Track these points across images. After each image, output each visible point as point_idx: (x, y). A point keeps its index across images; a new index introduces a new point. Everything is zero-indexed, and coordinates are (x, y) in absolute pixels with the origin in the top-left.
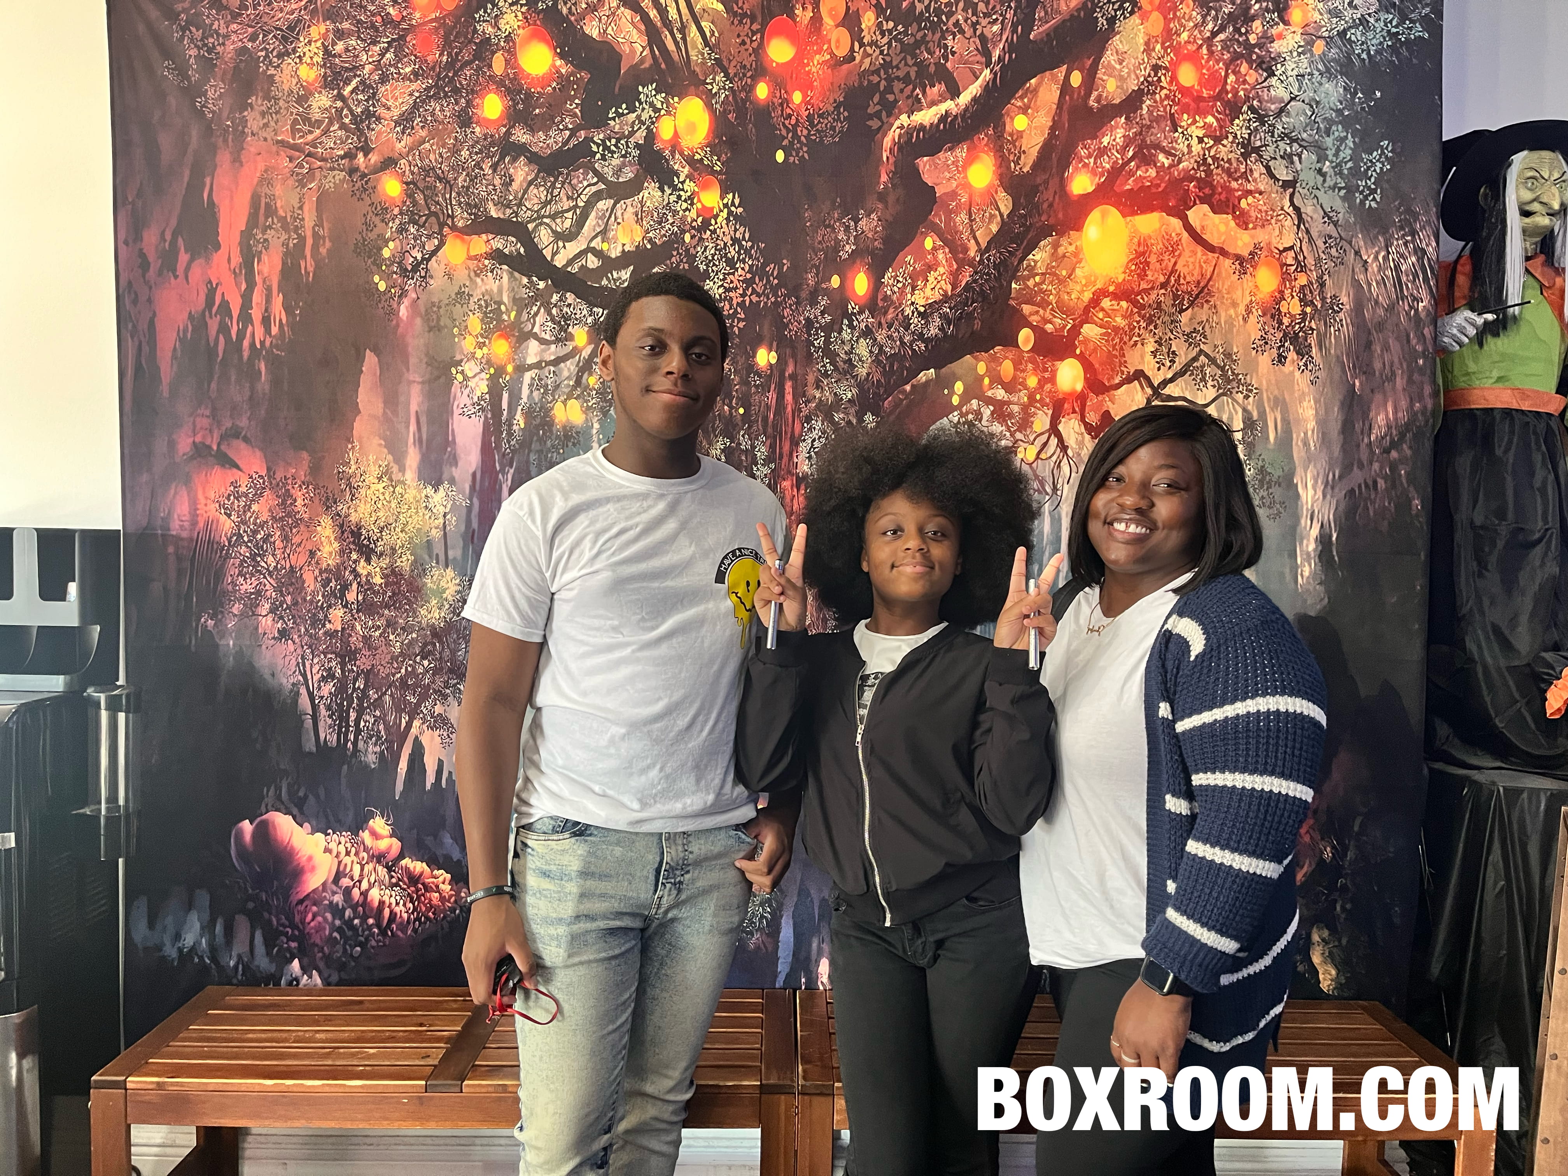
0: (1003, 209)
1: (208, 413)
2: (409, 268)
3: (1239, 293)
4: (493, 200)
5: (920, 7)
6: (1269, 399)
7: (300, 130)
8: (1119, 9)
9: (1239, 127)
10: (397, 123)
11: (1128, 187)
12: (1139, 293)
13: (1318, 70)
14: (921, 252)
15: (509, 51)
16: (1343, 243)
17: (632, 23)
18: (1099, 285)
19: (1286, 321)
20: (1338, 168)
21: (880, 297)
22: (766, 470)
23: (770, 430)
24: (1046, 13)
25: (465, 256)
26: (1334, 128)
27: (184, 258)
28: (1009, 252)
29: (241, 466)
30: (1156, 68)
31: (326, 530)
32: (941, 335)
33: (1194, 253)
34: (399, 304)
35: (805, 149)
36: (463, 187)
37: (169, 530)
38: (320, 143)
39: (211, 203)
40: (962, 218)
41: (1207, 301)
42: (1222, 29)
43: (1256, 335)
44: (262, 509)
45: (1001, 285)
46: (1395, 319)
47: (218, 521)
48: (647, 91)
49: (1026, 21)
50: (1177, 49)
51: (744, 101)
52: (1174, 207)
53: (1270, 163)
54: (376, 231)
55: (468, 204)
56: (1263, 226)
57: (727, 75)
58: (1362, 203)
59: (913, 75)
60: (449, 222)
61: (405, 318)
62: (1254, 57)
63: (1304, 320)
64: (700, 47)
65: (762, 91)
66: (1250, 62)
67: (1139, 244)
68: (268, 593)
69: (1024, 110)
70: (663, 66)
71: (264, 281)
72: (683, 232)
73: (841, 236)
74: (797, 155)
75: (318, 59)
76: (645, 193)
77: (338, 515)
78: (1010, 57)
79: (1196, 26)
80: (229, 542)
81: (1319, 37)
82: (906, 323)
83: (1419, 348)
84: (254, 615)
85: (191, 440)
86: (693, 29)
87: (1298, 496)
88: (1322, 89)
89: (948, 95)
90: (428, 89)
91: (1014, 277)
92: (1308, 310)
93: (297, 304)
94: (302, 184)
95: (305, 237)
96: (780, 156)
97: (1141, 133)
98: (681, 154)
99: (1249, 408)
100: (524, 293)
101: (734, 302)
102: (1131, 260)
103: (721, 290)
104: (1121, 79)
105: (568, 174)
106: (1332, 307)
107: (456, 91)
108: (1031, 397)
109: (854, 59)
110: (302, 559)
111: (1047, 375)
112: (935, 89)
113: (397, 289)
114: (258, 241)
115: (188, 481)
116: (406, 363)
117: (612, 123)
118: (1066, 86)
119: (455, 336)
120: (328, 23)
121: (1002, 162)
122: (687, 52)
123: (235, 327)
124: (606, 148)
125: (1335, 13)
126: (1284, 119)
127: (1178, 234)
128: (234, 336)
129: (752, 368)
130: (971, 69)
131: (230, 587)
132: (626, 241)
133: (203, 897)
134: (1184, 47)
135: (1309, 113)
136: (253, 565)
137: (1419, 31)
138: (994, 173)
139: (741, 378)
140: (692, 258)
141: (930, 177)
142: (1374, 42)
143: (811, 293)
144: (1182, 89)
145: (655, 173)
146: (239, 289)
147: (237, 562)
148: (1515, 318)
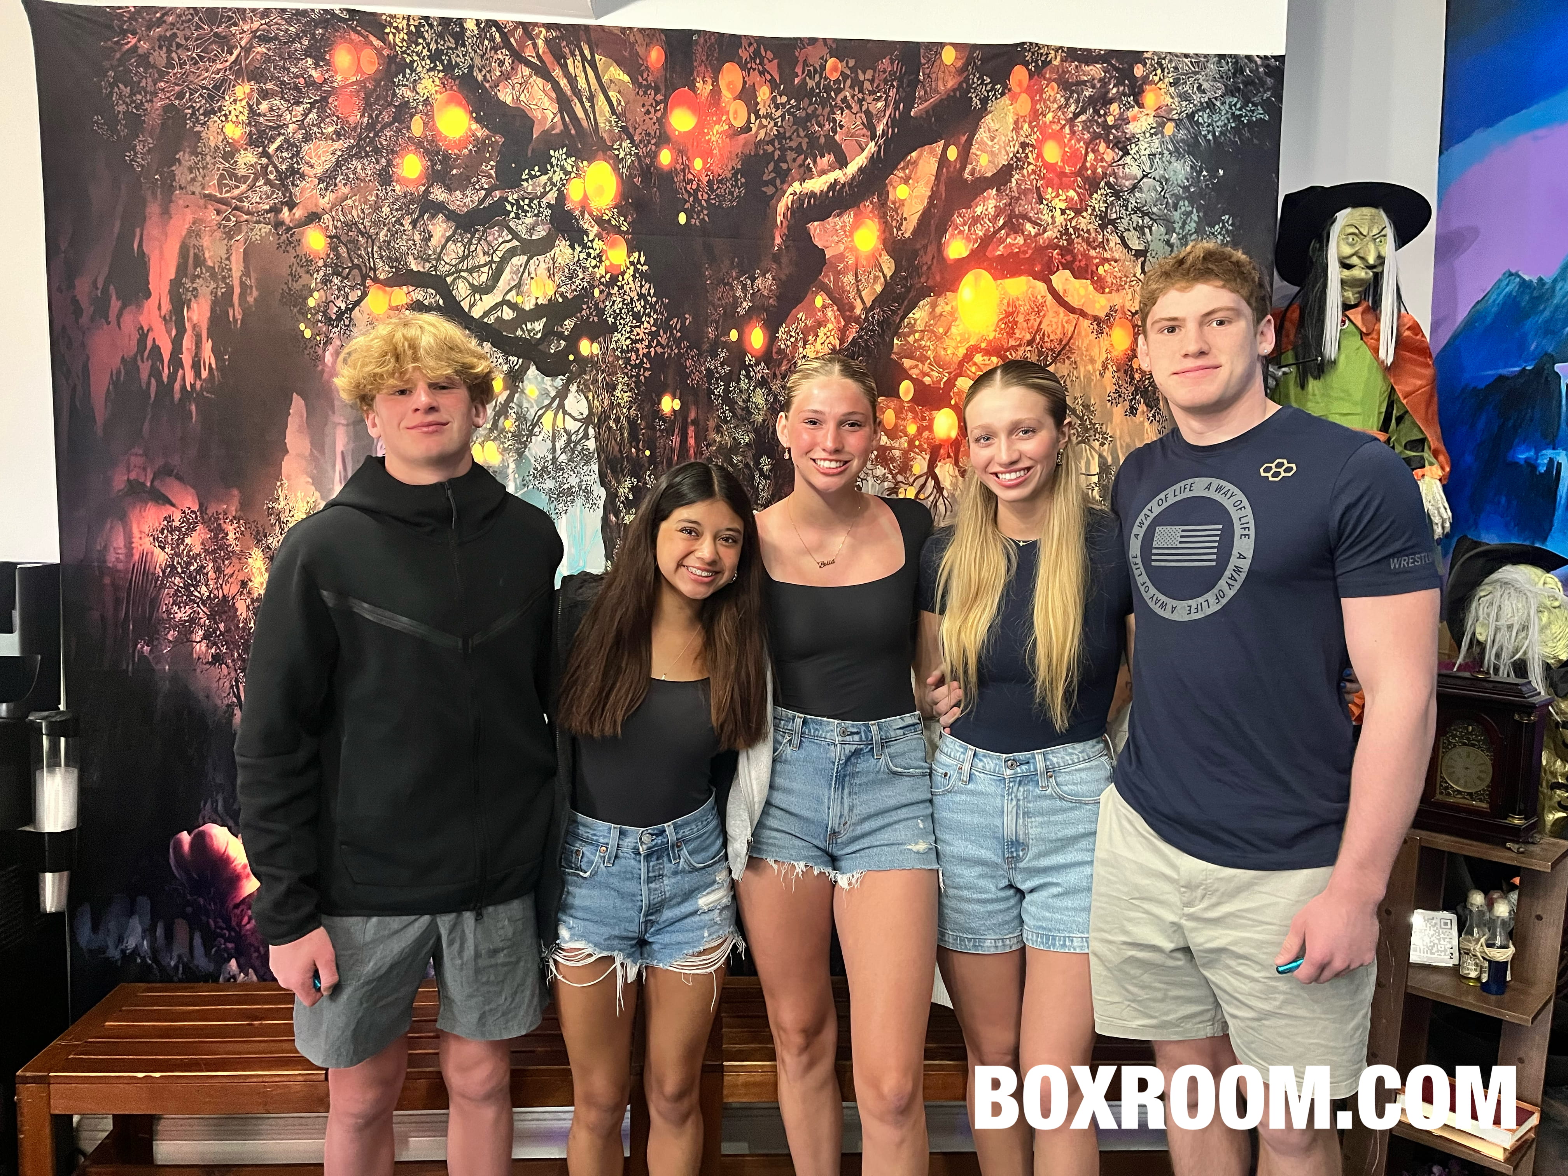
0: (886, 271)
1: (141, 452)
2: (334, 317)
3: (1096, 350)
4: (413, 254)
5: (810, 83)
6: (1122, 445)
7: (226, 185)
8: (991, 91)
9: (1097, 201)
10: (321, 180)
11: (999, 253)
12: (1008, 350)
13: (1168, 150)
14: (811, 310)
15: (427, 115)
17: (544, 91)
18: (972, 343)
19: (1137, 376)
21: (774, 350)
24: (926, 92)
25: (386, 306)
26: (1181, 203)
27: (115, 304)
28: (891, 310)
29: (174, 501)
30: (1024, 145)
31: (256, 562)
33: (1057, 313)
34: (324, 351)
35: (705, 212)
36: (384, 241)
37: (105, 562)
38: (247, 198)
39: (142, 253)
40: (849, 278)
41: (1068, 358)
42: (1083, 111)
43: (1110, 388)
44: (195, 541)
45: (884, 339)
47: (152, 553)
48: (558, 155)
49: (908, 99)
50: (1043, 129)
51: (648, 167)
52: (1041, 272)
53: (1125, 234)
54: (301, 282)
55: (389, 258)
56: (1118, 290)
57: (632, 142)
59: (805, 146)
60: (372, 274)
62: (1111, 137)
64: (608, 115)
65: (665, 157)
66: (1108, 142)
67: (1008, 305)
68: (202, 621)
69: (906, 181)
70: (573, 132)
71: (194, 327)
72: (593, 287)
73: (739, 293)
74: (698, 217)
75: (243, 118)
76: (556, 250)
77: (269, 548)
78: (893, 131)
79: (1060, 107)
80: (164, 572)
81: (1169, 120)
84: (188, 641)
85: (126, 478)
86: (601, 97)
88: (1171, 167)
89: (837, 165)
90: (350, 148)
91: (896, 333)
93: (226, 349)
94: (229, 235)
95: (232, 287)
96: (682, 218)
97: (1010, 204)
98: (591, 215)
99: (1105, 454)
101: (641, 353)
102: (1001, 319)
104: (993, 154)
105: (484, 232)
107: (377, 151)
108: (911, 442)
109: (750, 129)
110: (235, 590)
111: (925, 423)
112: (825, 159)
113: (322, 337)
114: (188, 290)
115: (123, 517)
116: (333, 406)
117: (525, 184)
118: (943, 160)
120: (252, 83)
121: (886, 227)
122: (595, 120)
123: (166, 371)
124: (520, 207)
125: (1185, 97)
126: (1137, 194)
127: (1043, 297)
128: (165, 380)
129: (657, 413)
130: (857, 142)
131: (165, 615)
132: (539, 294)
133: (144, 903)
134: (1050, 127)
135: (1159, 189)
136: (187, 595)
137: (1260, 114)
138: (878, 237)
139: (647, 423)
140: (601, 312)
141: (820, 240)
142: (1220, 123)
143: (711, 346)
144: (1046, 165)
145: (566, 231)
146: (170, 335)
147: (172, 592)
148: (1334, 363)
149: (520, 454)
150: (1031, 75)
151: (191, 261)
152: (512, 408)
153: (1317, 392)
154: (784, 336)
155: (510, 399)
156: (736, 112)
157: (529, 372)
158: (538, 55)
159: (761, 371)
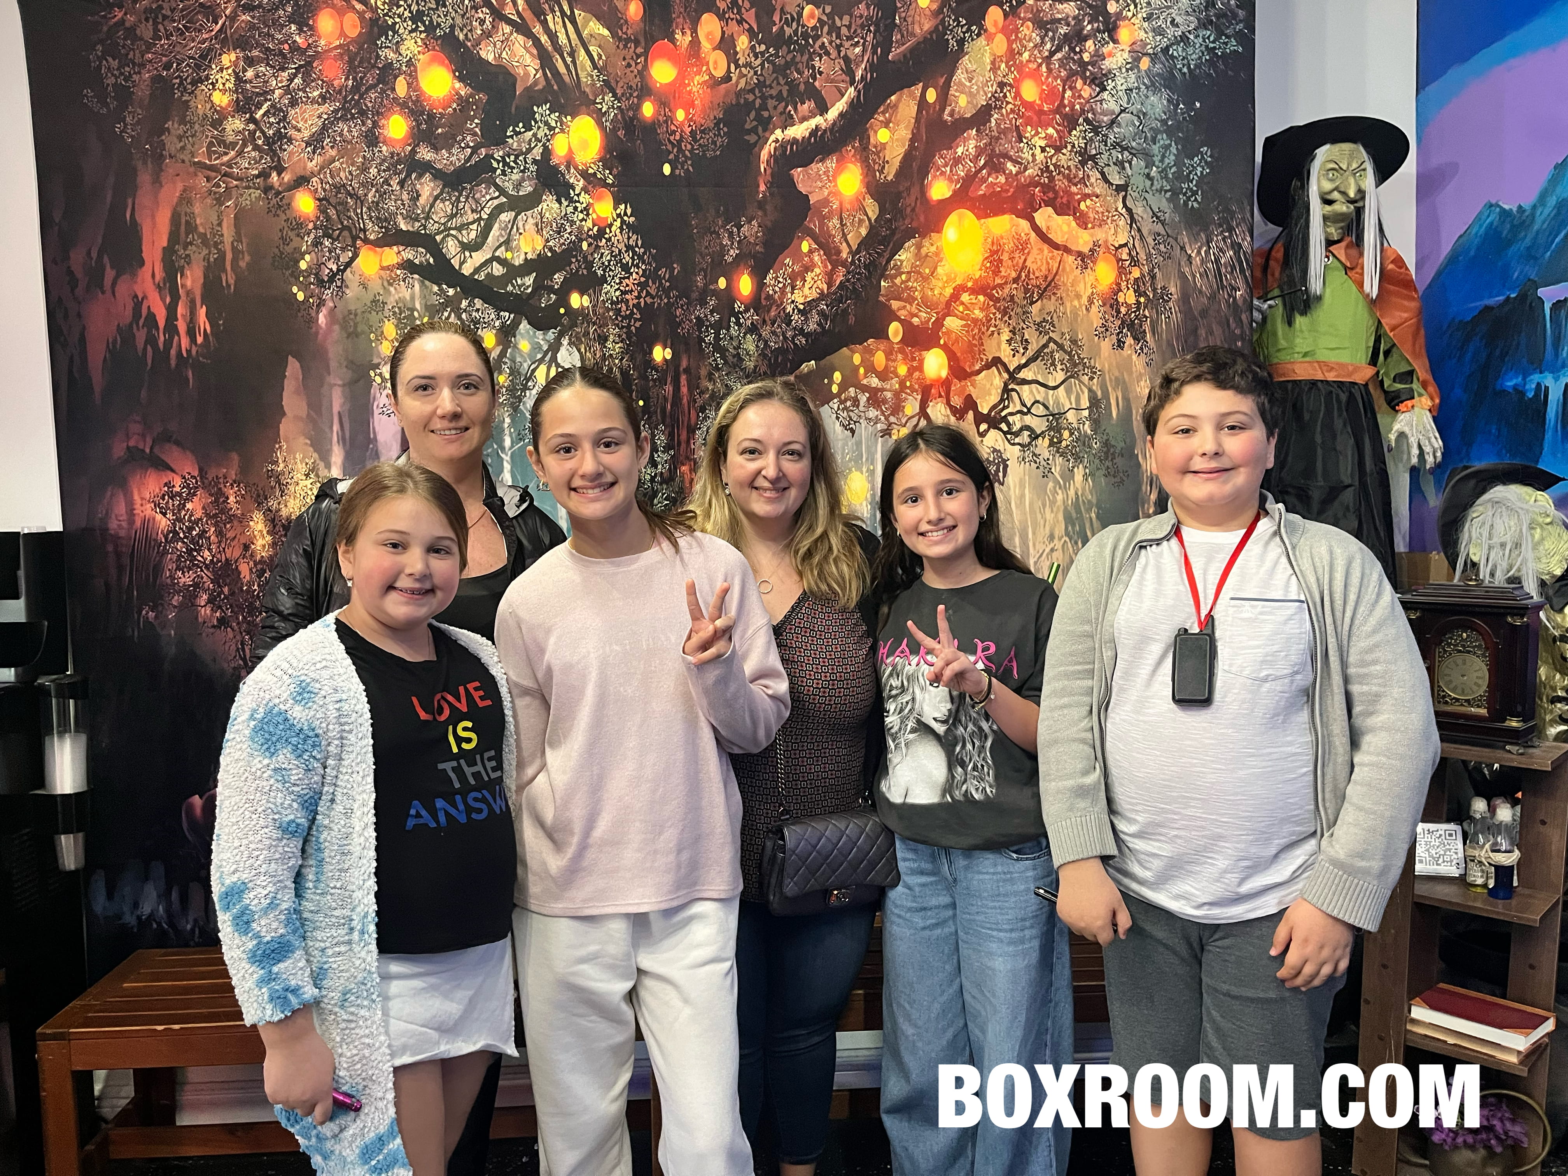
0: (870, 214)
1: (139, 419)
2: (326, 279)
3: (1082, 285)
4: (401, 214)
5: (788, 31)
6: (1111, 380)
7: (215, 152)
8: (967, 32)
9: (1076, 137)
10: (308, 144)
11: (981, 192)
12: (994, 288)
13: (1144, 84)
14: (798, 255)
15: (410, 75)
16: (1170, 239)
17: (525, 48)
18: (959, 282)
19: (1123, 310)
20: (1163, 172)
21: (763, 296)
22: (666, 457)
23: (668, 420)
24: (902, 36)
25: (378, 267)
26: (1159, 137)
27: (110, 274)
28: (877, 253)
29: (173, 467)
30: (1001, 85)
31: (258, 525)
32: (819, 330)
33: (1041, 250)
34: (318, 313)
35: (689, 162)
36: (373, 202)
37: (108, 529)
38: (235, 164)
39: (134, 222)
40: (834, 223)
41: (1054, 294)
42: (1059, 49)
43: (1097, 322)
44: (196, 506)
45: (871, 282)
46: (1216, 307)
47: (154, 519)
48: (541, 111)
49: (886, 44)
50: (1020, 68)
51: (632, 119)
52: (1022, 210)
53: (1105, 170)
54: (293, 245)
55: (378, 218)
56: (1100, 226)
57: (615, 95)
58: (1186, 204)
59: (785, 94)
60: (362, 235)
61: (323, 326)
62: (1088, 74)
63: (1138, 309)
64: (589, 69)
65: (648, 110)
66: (1084, 79)
67: (993, 243)
68: (206, 585)
69: (886, 124)
70: (555, 87)
71: (188, 293)
72: (581, 240)
73: (725, 241)
74: (683, 168)
75: (230, 85)
76: (544, 205)
77: (271, 511)
78: (872, 75)
79: (1036, 46)
80: (166, 539)
81: (1144, 54)
82: (788, 319)
83: (1238, 332)
84: (193, 605)
85: (125, 445)
86: (582, 52)
87: (1139, 465)
88: (1148, 101)
89: (816, 111)
90: (336, 111)
91: (883, 276)
92: (1142, 300)
93: (220, 314)
95: (225, 252)
96: (667, 169)
97: (990, 144)
98: (576, 168)
99: (1094, 388)
100: (435, 300)
101: (631, 304)
102: (986, 258)
103: (618, 293)
104: (971, 95)
105: (471, 190)
106: (1163, 297)
107: (363, 113)
108: (902, 383)
109: (730, 79)
110: (237, 553)
111: (915, 364)
112: (806, 106)
113: (315, 299)
114: (180, 257)
115: (123, 485)
116: (328, 367)
117: (510, 140)
118: (922, 102)
119: (372, 341)
120: (238, 50)
121: (869, 171)
122: (577, 74)
123: (162, 338)
124: (505, 164)
125: (1159, 31)
126: (1116, 130)
127: (1027, 234)
128: (161, 346)
129: (649, 362)
130: (837, 88)
131: (169, 581)
132: (528, 249)
133: (158, 869)
134: (1026, 65)
135: (1137, 124)
136: (188, 561)
137: (1233, 45)
138: (862, 181)
139: (639, 372)
140: (590, 265)
141: (804, 186)
142: (1194, 56)
143: (700, 294)
144: (1025, 103)
145: (553, 186)
146: (164, 302)
147: (175, 557)
148: (1319, 298)
149: (516, 409)
150: (1006, 15)
151: (183, 228)
152: (505, 363)
153: (1304, 328)
154: (772, 282)
155: (503, 354)
156: (715, 63)
157: (521, 326)
158: (518, 12)
159: (750, 317)
